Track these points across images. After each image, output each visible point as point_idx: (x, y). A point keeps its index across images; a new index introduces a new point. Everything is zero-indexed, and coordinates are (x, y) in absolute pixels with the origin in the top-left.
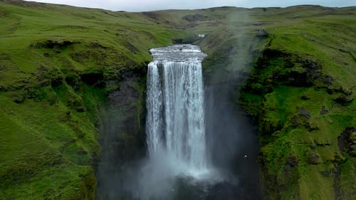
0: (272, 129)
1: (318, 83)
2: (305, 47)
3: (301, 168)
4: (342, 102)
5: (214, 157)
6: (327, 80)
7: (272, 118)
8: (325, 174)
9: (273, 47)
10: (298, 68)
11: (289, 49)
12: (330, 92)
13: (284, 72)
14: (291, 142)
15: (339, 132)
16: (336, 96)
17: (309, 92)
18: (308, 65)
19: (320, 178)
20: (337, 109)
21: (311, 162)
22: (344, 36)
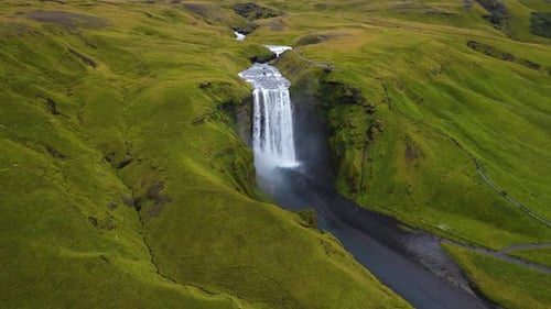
0: (334, 129)
1: (359, 102)
2: (354, 78)
3: (347, 147)
4: (369, 112)
5: (299, 157)
6: (364, 100)
7: (335, 124)
8: (358, 149)
9: (334, 80)
10: (349, 93)
11: (346, 80)
12: (365, 107)
13: (341, 95)
14: (343, 135)
15: (367, 128)
16: (368, 109)
17: (354, 107)
18: (354, 91)
19: (356, 151)
20: (368, 116)
21: (352, 143)
22: (383, 65)
